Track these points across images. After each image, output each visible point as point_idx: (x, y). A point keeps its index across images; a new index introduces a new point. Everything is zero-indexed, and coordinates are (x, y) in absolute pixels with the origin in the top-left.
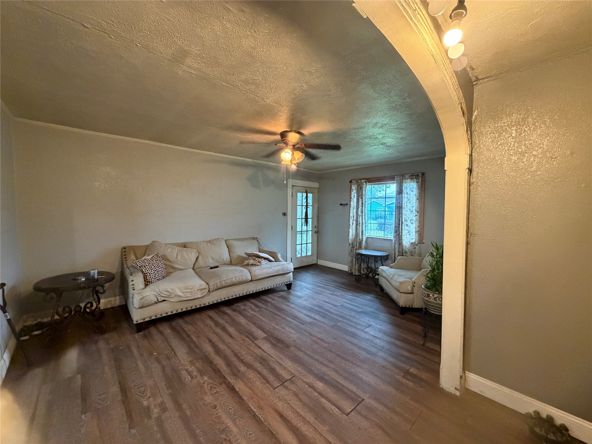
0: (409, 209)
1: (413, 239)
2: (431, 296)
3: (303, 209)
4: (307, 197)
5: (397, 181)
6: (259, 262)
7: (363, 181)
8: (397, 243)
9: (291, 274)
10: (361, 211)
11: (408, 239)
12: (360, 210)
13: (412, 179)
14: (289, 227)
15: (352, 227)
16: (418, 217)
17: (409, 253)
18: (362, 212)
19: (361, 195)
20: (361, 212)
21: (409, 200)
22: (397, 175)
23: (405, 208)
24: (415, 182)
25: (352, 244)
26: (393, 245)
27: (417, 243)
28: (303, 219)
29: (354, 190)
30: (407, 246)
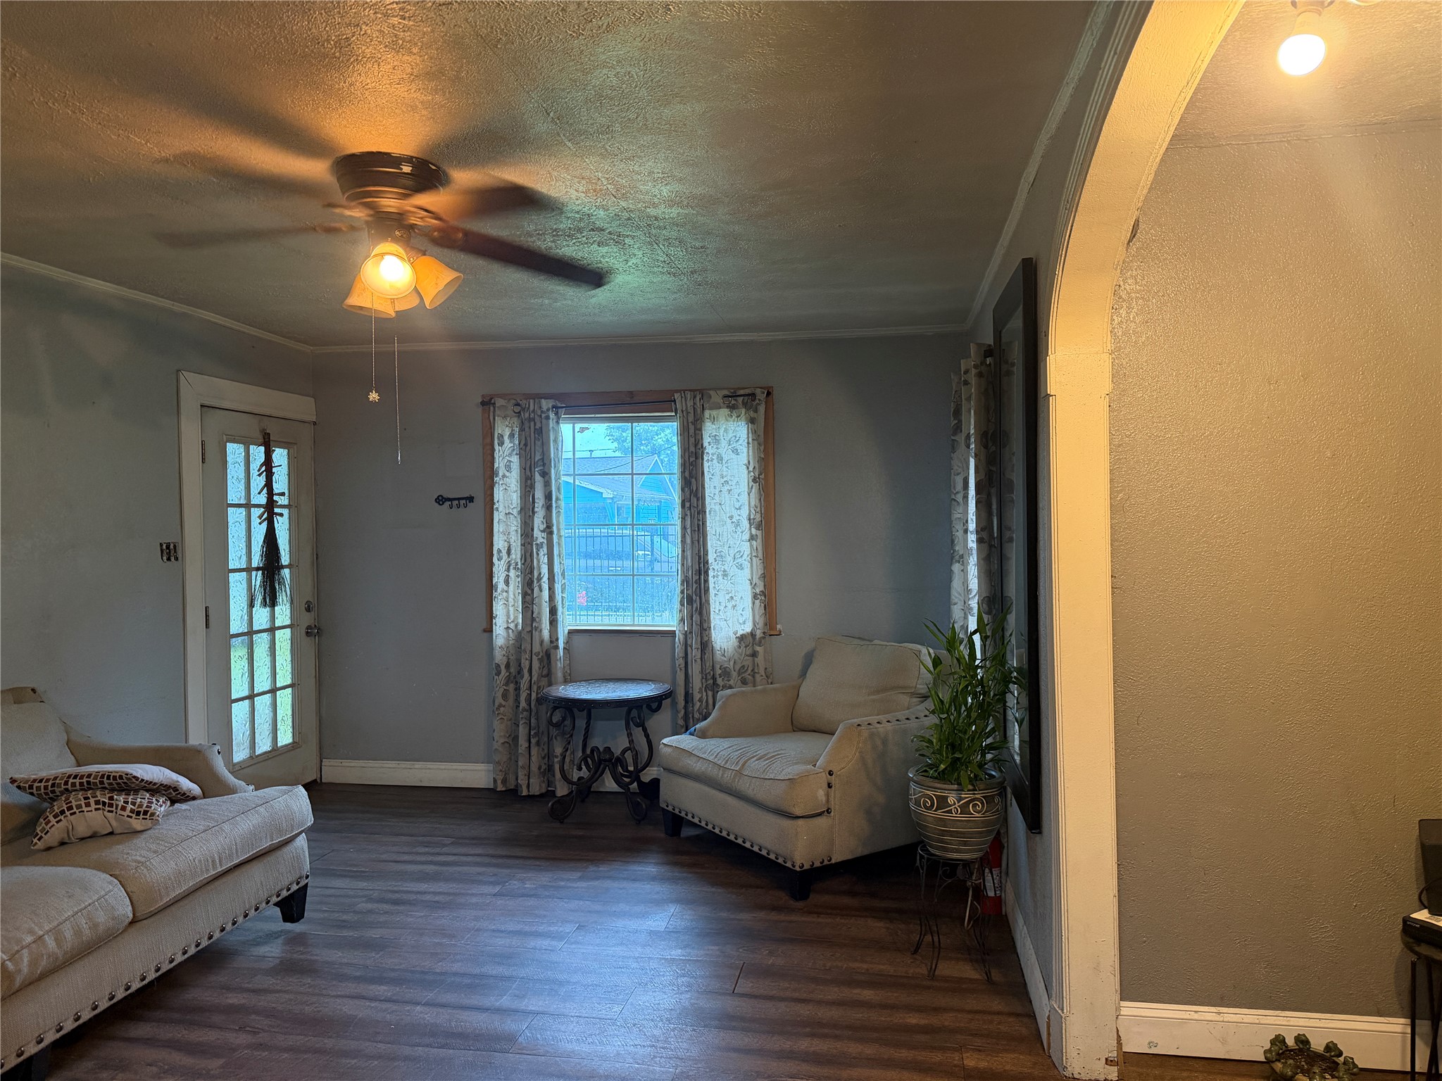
0: (728, 515)
1: (744, 623)
2: (951, 800)
3: (255, 521)
4: (268, 464)
5: (685, 414)
6: (138, 813)
7: (546, 404)
8: (695, 642)
9: (302, 841)
10: (543, 527)
11: (730, 625)
12: (539, 522)
13: (732, 408)
14: (195, 618)
15: (505, 594)
16: (757, 544)
17: (734, 674)
18: (548, 530)
19: (543, 459)
20: (542, 531)
21: (727, 482)
22: (684, 391)
23: (715, 511)
24: (743, 418)
25: (508, 666)
26: (679, 650)
27: (762, 635)
28: (254, 573)
29: (506, 438)
30: (730, 650)
